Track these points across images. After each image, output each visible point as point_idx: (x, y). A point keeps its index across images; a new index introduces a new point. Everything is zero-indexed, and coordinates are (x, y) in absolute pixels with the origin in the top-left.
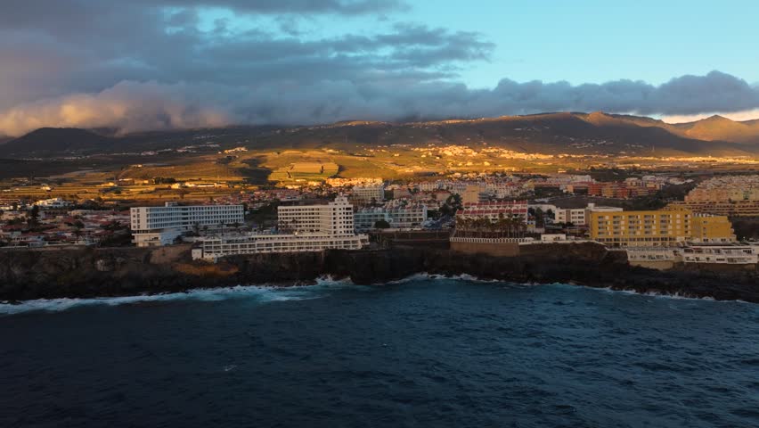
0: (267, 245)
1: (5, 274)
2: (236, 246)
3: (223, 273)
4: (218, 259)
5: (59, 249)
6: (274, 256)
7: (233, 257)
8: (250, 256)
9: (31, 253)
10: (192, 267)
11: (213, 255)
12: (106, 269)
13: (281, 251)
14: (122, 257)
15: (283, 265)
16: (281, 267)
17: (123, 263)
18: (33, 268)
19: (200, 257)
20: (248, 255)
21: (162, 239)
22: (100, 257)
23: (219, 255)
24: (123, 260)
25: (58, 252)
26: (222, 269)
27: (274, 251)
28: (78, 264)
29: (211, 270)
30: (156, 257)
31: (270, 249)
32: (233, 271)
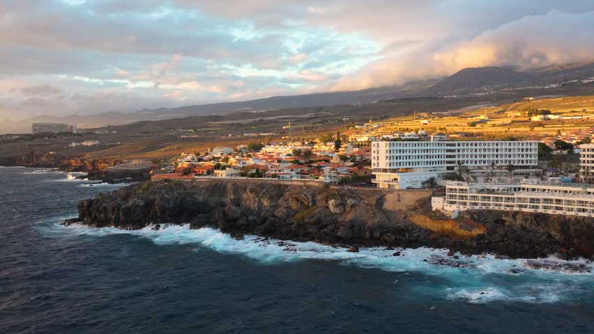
0: (532, 200)
1: (256, 205)
2: (489, 198)
3: (461, 232)
4: (460, 213)
5: (302, 184)
6: (540, 218)
7: (480, 212)
8: (507, 213)
9: (279, 186)
10: (428, 219)
11: (454, 207)
12: (337, 211)
13: (550, 212)
14: (354, 198)
15: (553, 233)
16: (550, 236)
17: (353, 206)
18: (280, 201)
19: (440, 208)
20: (503, 212)
21: (403, 181)
22: (333, 196)
23: (462, 208)
24: (353, 202)
25: (301, 187)
26: (461, 227)
27: (541, 210)
28: (314, 202)
29: (448, 226)
30: (390, 203)
31: (537, 207)
32: (477, 232)
